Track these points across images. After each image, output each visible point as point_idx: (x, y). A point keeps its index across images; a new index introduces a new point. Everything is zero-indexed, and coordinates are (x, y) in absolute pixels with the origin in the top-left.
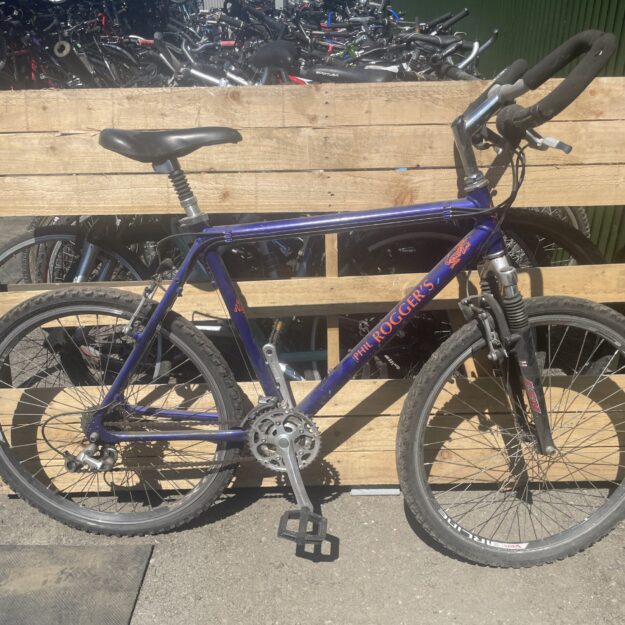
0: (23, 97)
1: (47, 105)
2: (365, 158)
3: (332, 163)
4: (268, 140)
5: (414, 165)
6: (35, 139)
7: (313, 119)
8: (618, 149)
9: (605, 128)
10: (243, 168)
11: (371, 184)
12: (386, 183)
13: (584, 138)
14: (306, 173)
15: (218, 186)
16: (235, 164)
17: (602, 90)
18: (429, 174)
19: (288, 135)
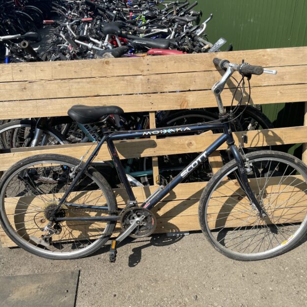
0: (10, 66)
2: (166, 87)
3: (152, 90)
4: (122, 81)
5: (188, 90)
7: (142, 71)
8: (276, 79)
11: (170, 99)
12: (176, 98)
14: (140, 95)
15: (101, 102)
18: (195, 93)
19: (132, 79)
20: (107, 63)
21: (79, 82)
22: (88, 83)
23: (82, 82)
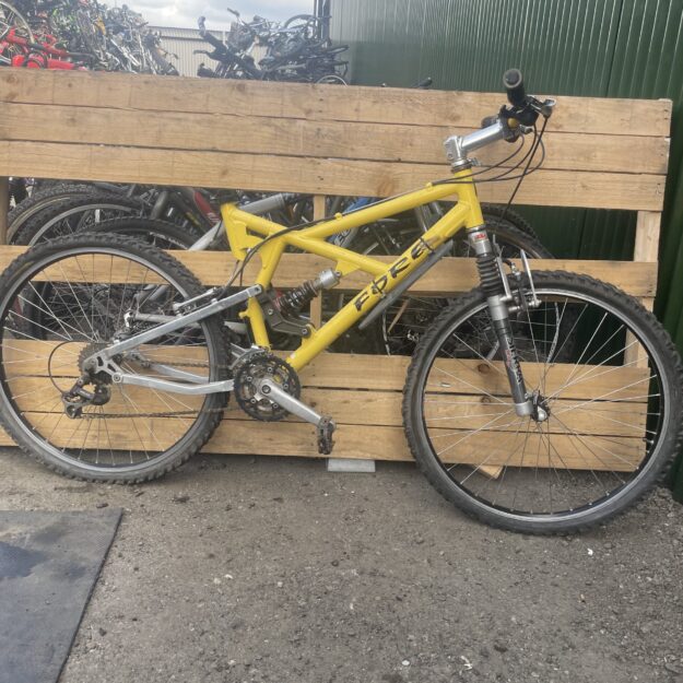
0: (51, 75)
1: (73, 83)
2: (352, 149)
3: (322, 151)
4: (267, 127)
5: (396, 159)
7: (309, 112)
8: (575, 158)
9: (564, 139)
10: (243, 150)
11: (358, 172)
12: (370, 172)
14: (299, 158)
15: (219, 164)
17: (561, 107)
18: (409, 167)
19: (286, 125)
20: (241, 88)
21: (179, 119)
22: (198, 122)
23: (186, 120)
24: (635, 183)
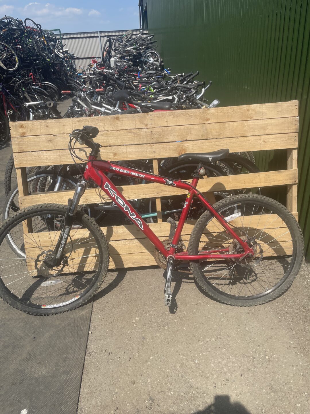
0: (39, 122)
1: (48, 125)
3: (154, 140)
4: (130, 134)
5: (185, 140)
6: (44, 138)
7: (147, 125)
9: (253, 123)
10: (121, 144)
13: (247, 127)
14: (145, 145)
15: (112, 151)
16: (118, 143)
17: (252, 109)
18: (191, 143)
19: (138, 131)
20: (117, 118)
22: (102, 135)
24: (285, 137)
